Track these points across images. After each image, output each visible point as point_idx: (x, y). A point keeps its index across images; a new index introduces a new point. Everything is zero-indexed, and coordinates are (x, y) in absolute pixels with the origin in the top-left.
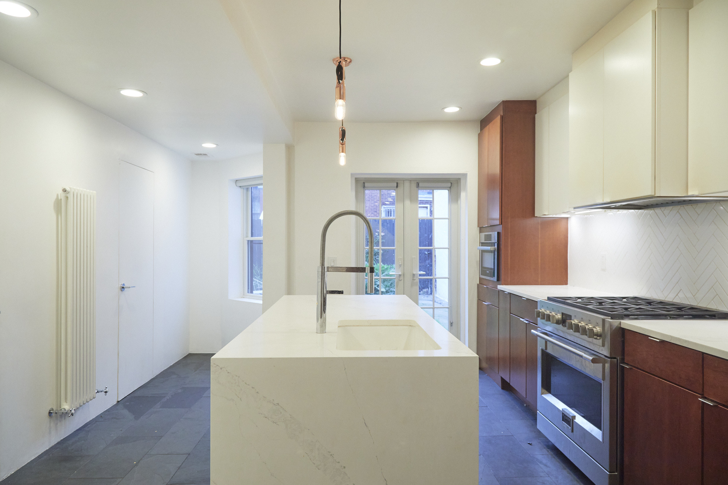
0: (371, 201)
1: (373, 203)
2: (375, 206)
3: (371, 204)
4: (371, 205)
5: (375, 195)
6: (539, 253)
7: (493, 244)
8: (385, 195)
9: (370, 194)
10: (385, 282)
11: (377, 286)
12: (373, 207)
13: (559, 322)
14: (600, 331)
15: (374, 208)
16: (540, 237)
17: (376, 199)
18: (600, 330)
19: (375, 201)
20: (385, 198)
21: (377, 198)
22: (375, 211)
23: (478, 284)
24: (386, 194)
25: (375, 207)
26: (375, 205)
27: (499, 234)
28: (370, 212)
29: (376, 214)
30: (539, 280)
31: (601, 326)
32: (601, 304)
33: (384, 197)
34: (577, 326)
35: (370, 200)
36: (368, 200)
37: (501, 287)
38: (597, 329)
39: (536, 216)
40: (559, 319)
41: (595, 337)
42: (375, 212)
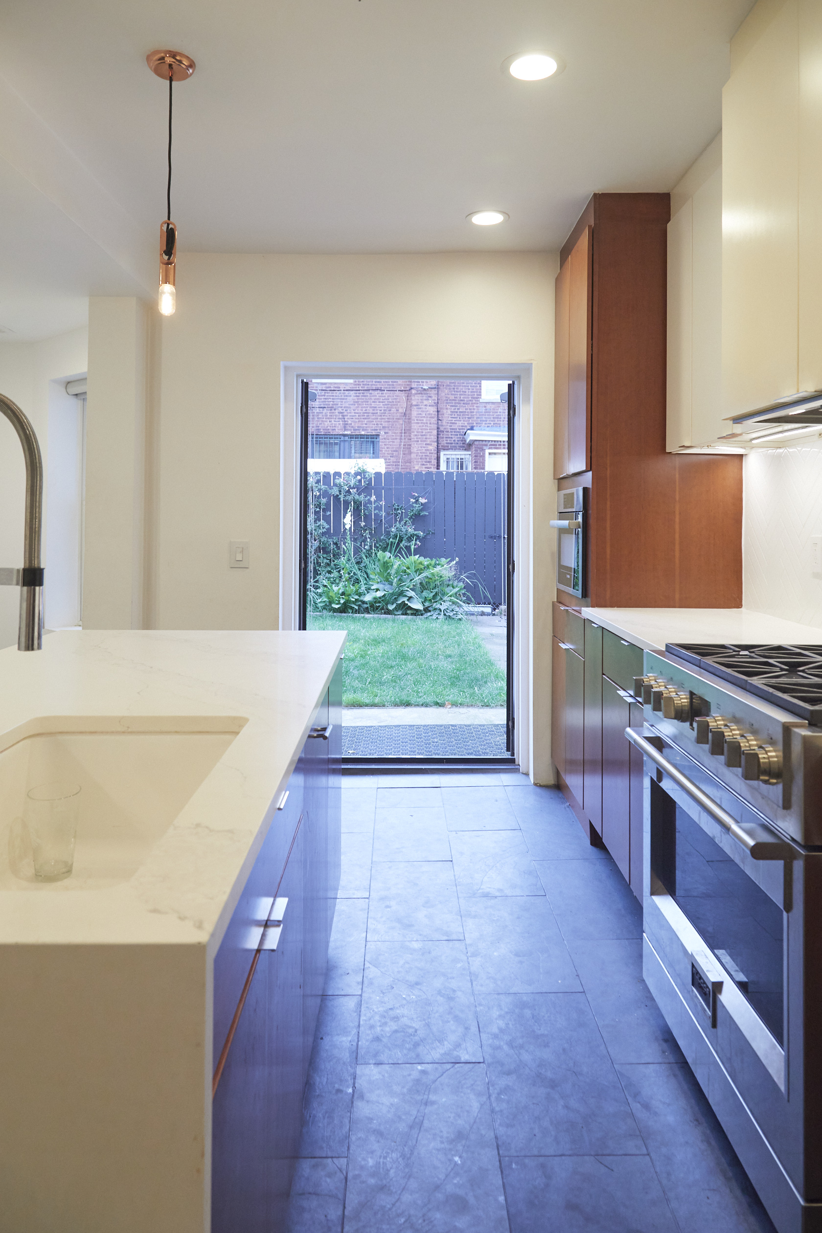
0: (420, 442)
1: (424, 446)
2: (428, 452)
3: (420, 448)
4: (420, 450)
5: (428, 432)
6: (677, 536)
7: (573, 515)
8: (446, 432)
9: (419, 429)
10: (424, 591)
11: (408, 600)
12: (424, 453)
13: (684, 715)
14: (778, 761)
15: (425, 456)
16: (677, 498)
17: (429, 439)
18: (776, 757)
19: (428, 443)
20: (446, 438)
21: (432, 437)
22: (428, 460)
23: (553, 602)
24: (449, 430)
25: (428, 454)
26: (428, 450)
27: (585, 490)
28: (419, 462)
29: (430, 466)
30: (677, 596)
31: (780, 747)
32: (793, 668)
33: (445, 436)
34: (719, 737)
35: (420, 440)
36: (415, 441)
37: (590, 613)
38: (769, 754)
39: (667, 451)
40: (684, 708)
41: (762, 778)
42: (429, 462)
